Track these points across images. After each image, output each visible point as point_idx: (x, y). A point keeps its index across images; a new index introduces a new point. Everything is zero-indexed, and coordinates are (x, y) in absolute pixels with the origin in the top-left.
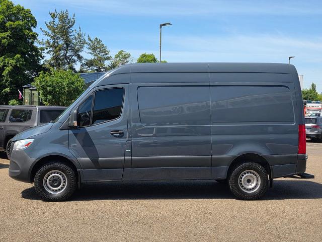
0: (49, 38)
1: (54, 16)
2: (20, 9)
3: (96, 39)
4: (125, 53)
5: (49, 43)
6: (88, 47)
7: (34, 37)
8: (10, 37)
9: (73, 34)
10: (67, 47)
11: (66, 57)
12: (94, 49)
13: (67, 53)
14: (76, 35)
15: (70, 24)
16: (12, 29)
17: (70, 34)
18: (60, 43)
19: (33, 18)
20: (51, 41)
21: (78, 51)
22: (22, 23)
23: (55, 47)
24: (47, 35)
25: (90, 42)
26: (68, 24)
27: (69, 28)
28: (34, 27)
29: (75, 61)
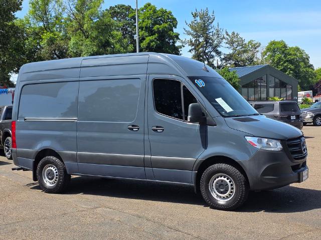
0: (191, 37)
1: (195, 16)
2: (164, 12)
3: (233, 33)
4: (254, 42)
5: (191, 42)
6: (227, 41)
7: (177, 37)
8: (157, 40)
9: (212, 31)
10: (206, 44)
11: (206, 54)
12: (231, 43)
13: (206, 49)
14: (215, 31)
15: (210, 21)
16: (159, 32)
17: (209, 31)
18: (201, 40)
19: (175, 19)
20: (193, 40)
21: (217, 46)
22: (166, 25)
23: (196, 46)
24: (189, 33)
25: (228, 37)
26: (208, 21)
27: (208, 25)
28: (175, 27)
29: (213, 57)
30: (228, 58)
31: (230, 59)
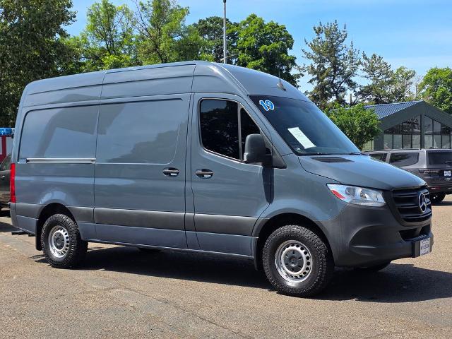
0: (312, 61)
1: (319, 31)
2: (274, 27)
3: (374, 56)
4: (406, 70)
5: (312, 68)
6: (364, 67)
7: (292, 61)
8: (264, 66)
9: (343, 52)
10: (335, 71)
11: (333, 86)
12: (371, 70)
13: (334, 79)
14: (347, 54)
15: (340, 39)
16: (266, 54)
17: (339, 53)
18: (326, 67)
19: (289, 37)
20: (316, 66)
21: (350, 74)
22: (277, 45)
23: (319, 74)
24: (309, 56)
25: (365, 61)
26: (337, 39)
27: (337, 45)
28: (291, 48)
29: (344, 90)
30: (365, 92)
31: (368, 93)
